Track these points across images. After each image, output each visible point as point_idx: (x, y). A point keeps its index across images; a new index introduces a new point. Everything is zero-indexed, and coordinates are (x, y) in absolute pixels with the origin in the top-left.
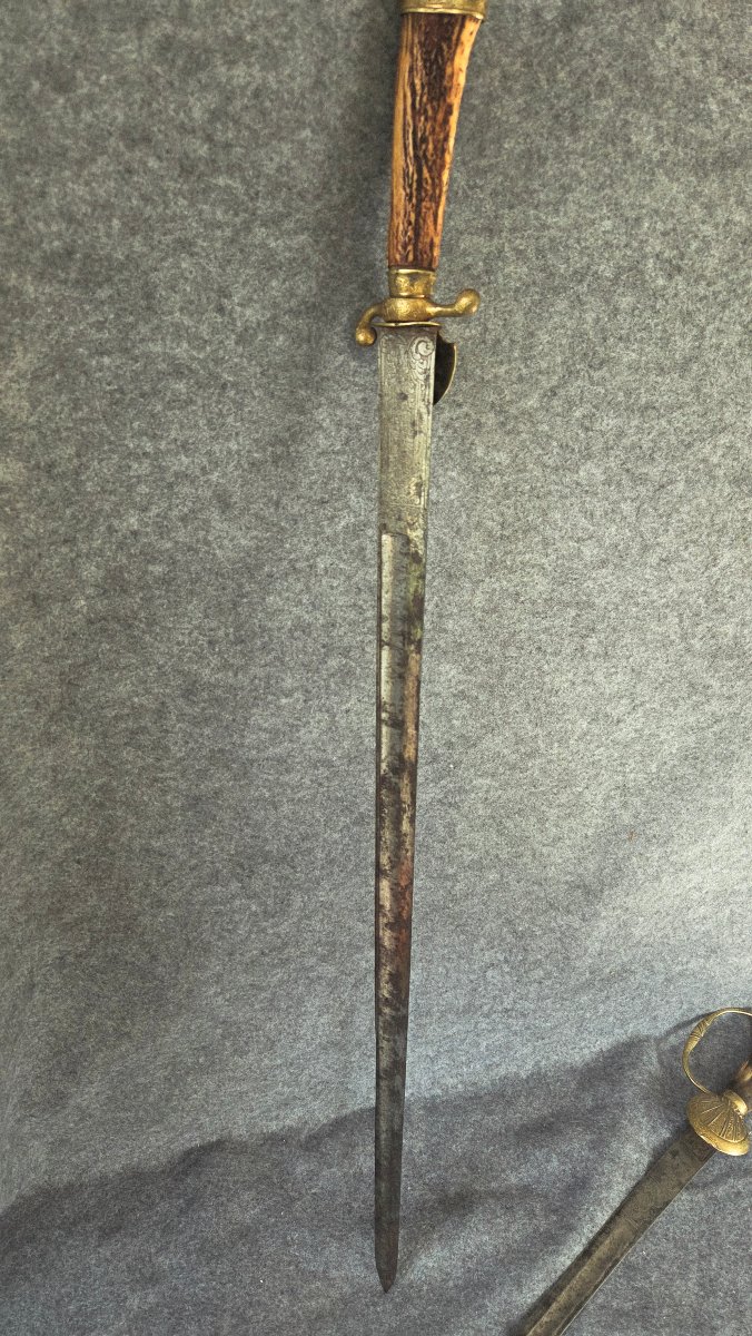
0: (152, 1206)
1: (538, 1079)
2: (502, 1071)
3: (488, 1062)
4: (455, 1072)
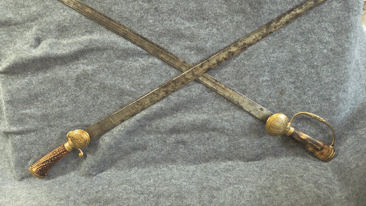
0: (272, 147)
1: (130, 166)
2: (144, 170)
3: (150, 174)
4: (163, 172)
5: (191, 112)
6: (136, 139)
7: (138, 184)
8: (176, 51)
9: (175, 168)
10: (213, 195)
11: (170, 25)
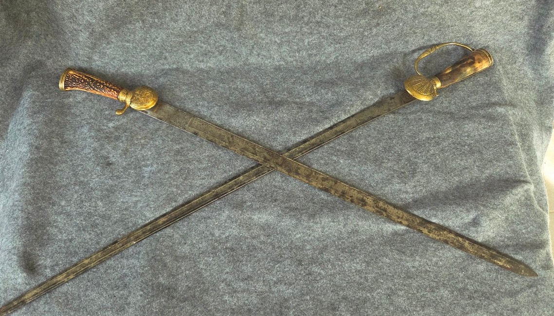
2: (317, 58)
3: (310, 52)
4: (291, 54)
5: (253, 128)
6: (330, 95)
7: (323, 38)
8: (273, 206)
9: (275, 60)
10: (225, 17)
11: (280, 241)
